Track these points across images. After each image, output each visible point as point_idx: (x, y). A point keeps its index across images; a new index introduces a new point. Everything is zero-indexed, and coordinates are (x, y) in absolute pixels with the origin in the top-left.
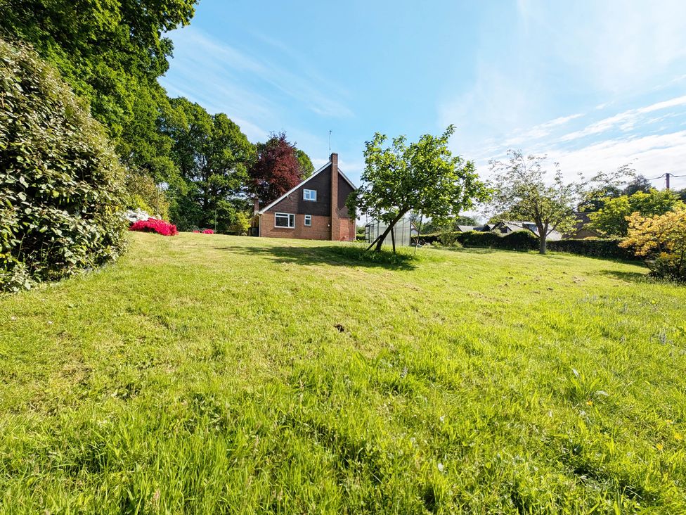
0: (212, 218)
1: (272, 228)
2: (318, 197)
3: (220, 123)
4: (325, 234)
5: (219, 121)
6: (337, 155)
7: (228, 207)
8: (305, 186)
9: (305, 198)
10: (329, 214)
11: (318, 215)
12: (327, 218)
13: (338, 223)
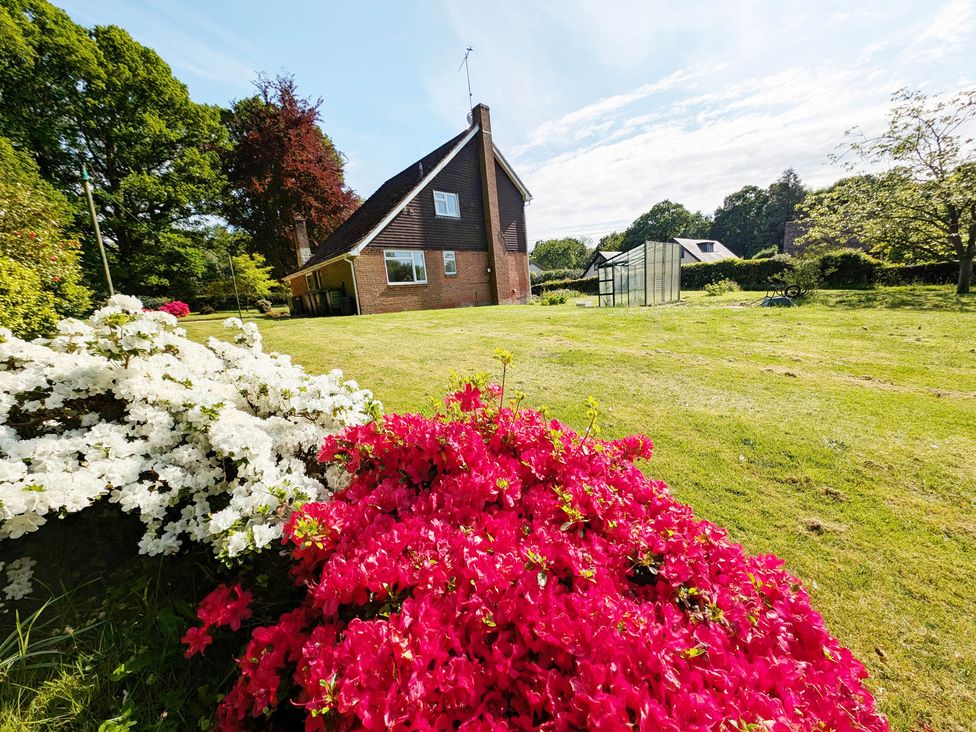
0: (151, 271)
1: (383, 289)
2: (463, 208)
3: (115, 48)
4: (483, 291)
5: (110, 44)
6: (487, 109)
7: (184, 246)
8: (435, 184)
9: (438, 213)
10: (486, 246)
11: (466, 250)
12: (482, 255)
13: (505, 263)
